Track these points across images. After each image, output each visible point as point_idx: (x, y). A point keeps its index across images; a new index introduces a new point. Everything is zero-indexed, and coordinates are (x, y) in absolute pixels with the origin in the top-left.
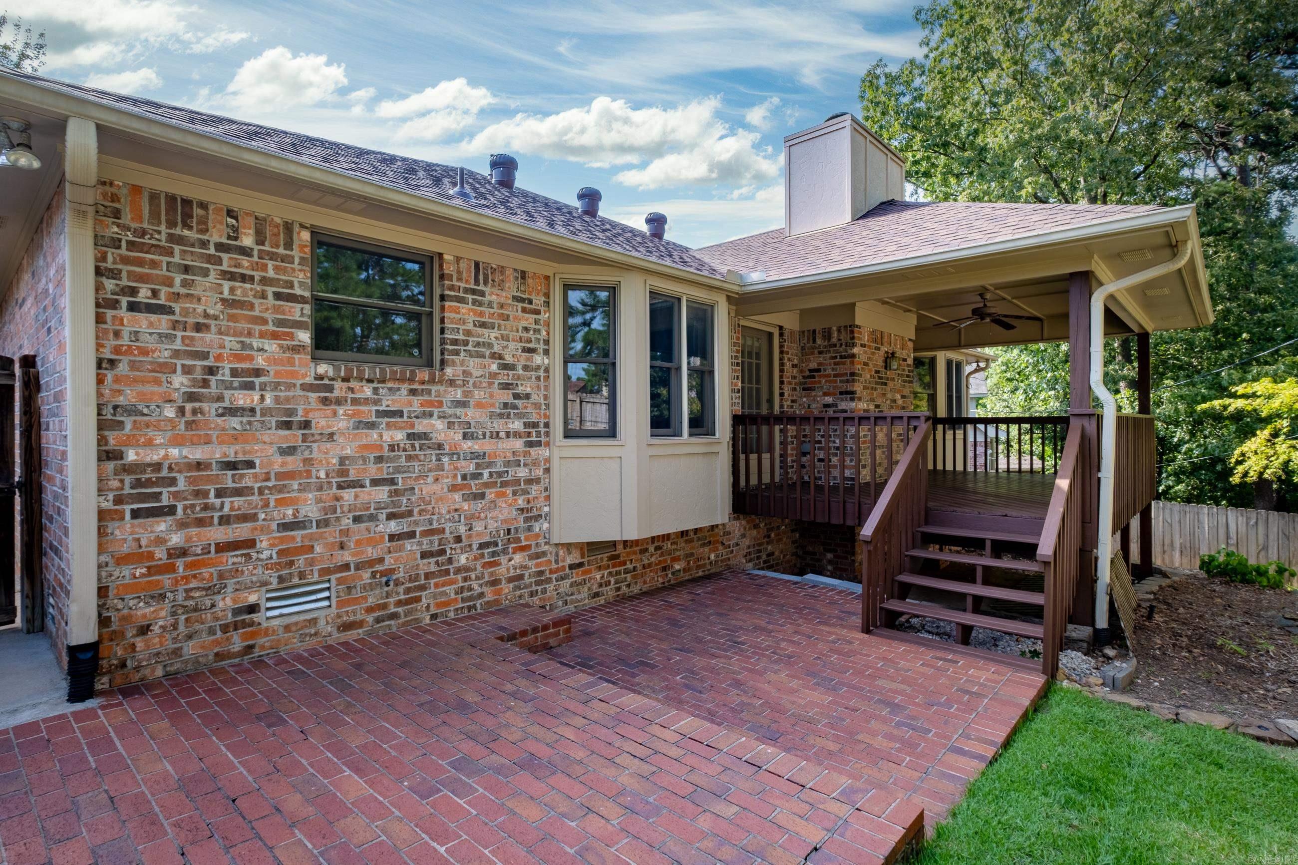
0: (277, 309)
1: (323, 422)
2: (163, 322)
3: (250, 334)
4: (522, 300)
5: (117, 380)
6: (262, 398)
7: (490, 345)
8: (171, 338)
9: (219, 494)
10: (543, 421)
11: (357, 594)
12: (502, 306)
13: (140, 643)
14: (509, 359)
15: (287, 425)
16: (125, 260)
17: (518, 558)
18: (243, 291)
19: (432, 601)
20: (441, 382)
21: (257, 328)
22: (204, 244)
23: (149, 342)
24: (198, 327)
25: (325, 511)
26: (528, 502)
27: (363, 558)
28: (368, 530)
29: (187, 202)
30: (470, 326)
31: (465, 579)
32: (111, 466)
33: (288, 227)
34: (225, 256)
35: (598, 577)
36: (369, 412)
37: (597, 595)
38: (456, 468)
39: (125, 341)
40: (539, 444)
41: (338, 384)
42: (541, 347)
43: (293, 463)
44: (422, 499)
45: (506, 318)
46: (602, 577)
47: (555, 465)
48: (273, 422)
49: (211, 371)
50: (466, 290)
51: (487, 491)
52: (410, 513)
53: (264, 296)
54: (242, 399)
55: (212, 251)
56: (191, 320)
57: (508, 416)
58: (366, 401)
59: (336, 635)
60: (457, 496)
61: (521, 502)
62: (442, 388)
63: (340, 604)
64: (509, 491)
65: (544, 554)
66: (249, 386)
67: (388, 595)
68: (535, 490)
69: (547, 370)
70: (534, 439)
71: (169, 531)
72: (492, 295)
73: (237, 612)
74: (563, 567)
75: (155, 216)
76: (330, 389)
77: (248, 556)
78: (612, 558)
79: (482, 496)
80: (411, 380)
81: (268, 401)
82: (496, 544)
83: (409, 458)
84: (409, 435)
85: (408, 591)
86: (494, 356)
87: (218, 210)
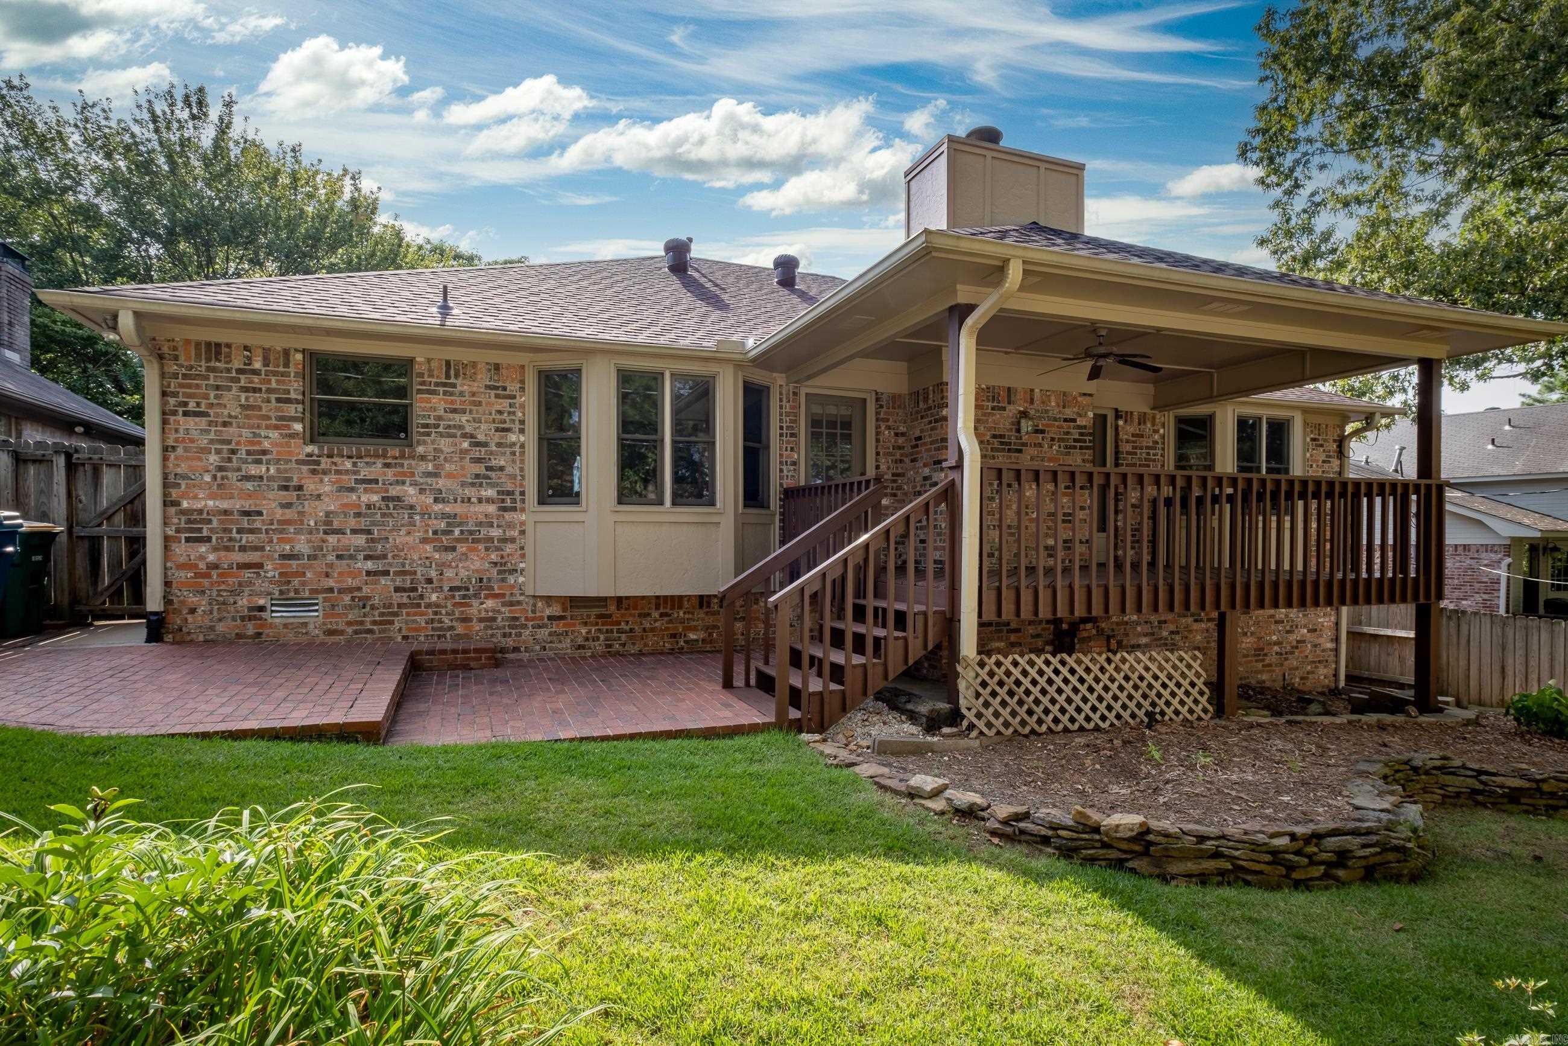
0: (277, 409)
1: (312, 487)
2: (203, 422)
3: (259, 427)
4: (496, 388)
5: (176, 458)
6: (268, 469)
7: (461, 427)
8: (208, 432)
9: (239, 531)
10: (518, 490)
11: (339, 610)
12: (473, 394)
13: (190, 618)
14: (481, 437)
15: (286, 488)
16: (181, 386)
17: (490, 603)
18: (254, 399)
19: (404, 626)
20: (413, 458)
21: (264, 423)
22: (229, 370)
23: (195, 434)
24: (225, 424)
25: (315, 548)
26: (502, 557)
27: (344, 585)
28: (349, 566)
29: (218, 345)
30: (442, 413)
31: (436, 613)
32: (172, 510)
33: (286, 353)
34: (242, 377)
35: (584, 631)
36: (349, 480)
37: (580, 647)
38: (427, 525)
39: (181, 435)
40: (514, 509)
41: (323, 460)
42: (517, 426)
43: (290, 514)
44: (397, 547)
45: (480, 404)
46: (589, 632)
47: (529, 528)
48: (275, 485)
49: (233, 452)
50: (437, 384)
51: (459, 546)
52: (385, 557)
53: (269, 401)
54: (254, 470)
55: (234, 374)
56: (220, 420)
57: (481, 485)
58: (347, 472)
59: (322, 637)
60: (428, 548)
61: (494, 557)
62: (413, 463)
63: (326, 616)
64: (481, 547)
65: (519, 603)
66: (258, 462)
67: (365, 615)
68: (509, 548)
69: (522, 446)
70: (508, 504)
71: (207, 552)
72: (463, 386)
73: (251, 609)
74: (541, 618)
75: (198, 357)
76: (318, 463)
77: (258, 574)
78: (600, 616)
79: (454, 549)
80: (384, 456)
81: (272, 471)
82: (468, 589)
83: (383, 515)
84: (383, 499)
85: (382, 614)
86: (465, 436)
87: (237, 348)
